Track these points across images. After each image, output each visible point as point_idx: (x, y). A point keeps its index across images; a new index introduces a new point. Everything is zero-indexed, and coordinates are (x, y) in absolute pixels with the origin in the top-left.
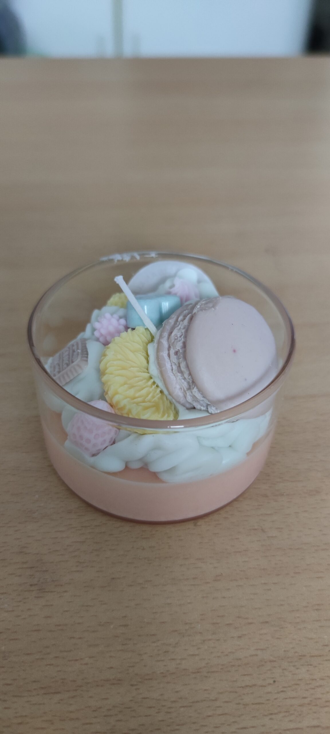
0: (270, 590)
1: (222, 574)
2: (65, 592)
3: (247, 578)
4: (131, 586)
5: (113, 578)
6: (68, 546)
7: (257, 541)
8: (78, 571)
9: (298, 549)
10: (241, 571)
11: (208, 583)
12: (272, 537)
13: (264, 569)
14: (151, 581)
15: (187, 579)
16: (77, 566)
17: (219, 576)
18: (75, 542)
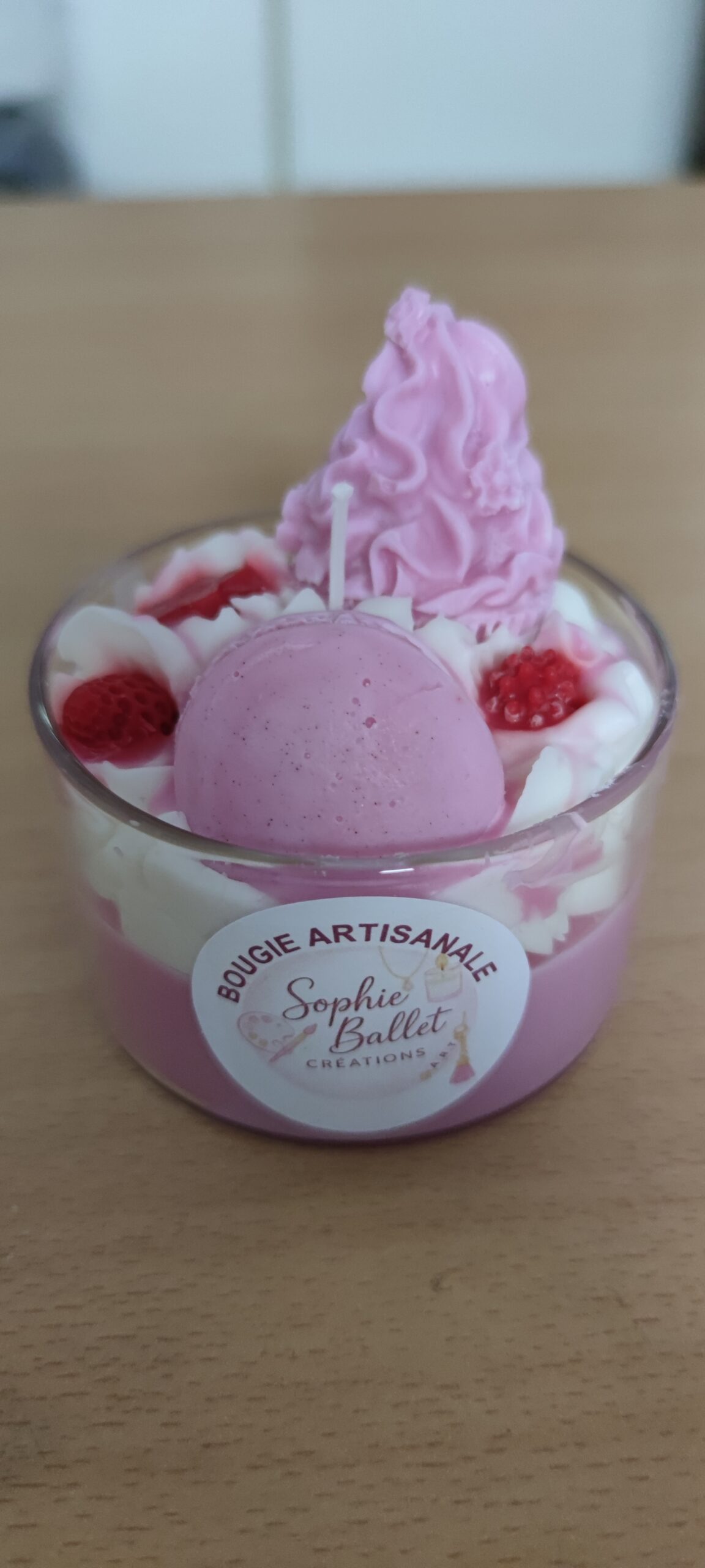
0: (643, 1479)
1: (509, 1431)
2: (74, 1485)
3: (580, 1445)
4: (255, 1467)
5: (207, 1446)
6: (87, 1349)
7: (606, 1332)
8: (112, 1424)
10: (565, 1422)
11: (468, 1459)
12: (646, 1321)
13: (627, 1417)
14: (312, 1453)
15: (413, 1447)
16: (110, 1409)
17: (501, 1436)
18: (108, 1337)
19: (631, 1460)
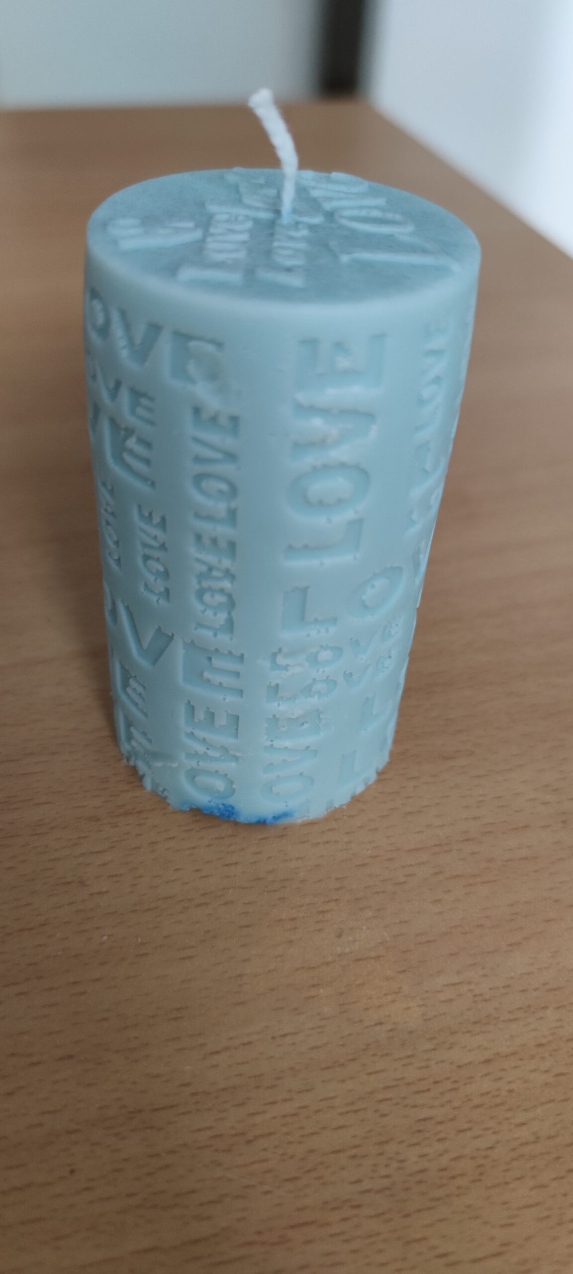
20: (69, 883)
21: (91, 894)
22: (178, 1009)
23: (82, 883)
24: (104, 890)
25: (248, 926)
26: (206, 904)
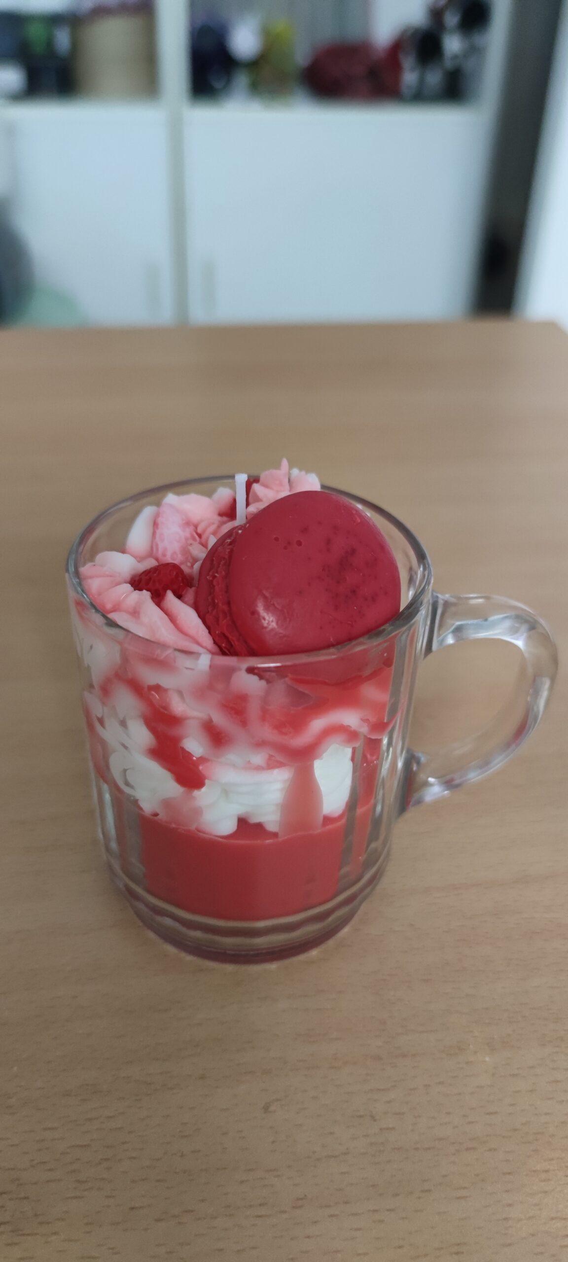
0: (381, 1221)
1: (306, 1196)
2: (55, 1233)
3: (346, 1203)
4: (160, 1220)
5: (132, 1209)
6: (62, 1153)
7: (364, 1136)
8: (76, 1197)
9: (429, 1149)
10: (337, 1190)
11: (283, 1212)
12: (387, 1129)
13: (373, 1186)
14: (192, 1211)
15: (251, 1206)
16: (75, 1188)
17: (301, 1199)
18: (73, 1146)
19: (375, 1211)
20: (361, 1116)
21: (381, 1129)
22: (458, 1245)
23: (373, 1118)
24: (391, 1126)
25: (509, 1173)
26: (474, 1149)
